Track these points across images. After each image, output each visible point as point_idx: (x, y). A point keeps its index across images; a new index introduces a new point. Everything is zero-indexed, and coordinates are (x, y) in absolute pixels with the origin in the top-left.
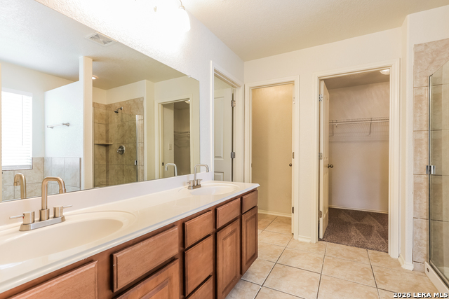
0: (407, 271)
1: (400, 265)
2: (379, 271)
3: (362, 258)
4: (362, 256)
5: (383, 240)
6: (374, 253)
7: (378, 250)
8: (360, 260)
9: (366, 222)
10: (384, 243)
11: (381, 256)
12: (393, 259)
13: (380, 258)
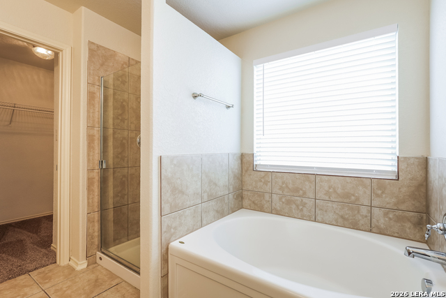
0: (83, 271)
1: (73, 269)
2: (56, 291)
3: (26, 290)
4: (26, 286)
5: (44, 250)
6: (40, 273)
7: (44, 266)
8: (26, 294)
9: (11, 237)
10: (46, 254)
11: (50, 271)
12: (64, 267)
13: (50, 274)
